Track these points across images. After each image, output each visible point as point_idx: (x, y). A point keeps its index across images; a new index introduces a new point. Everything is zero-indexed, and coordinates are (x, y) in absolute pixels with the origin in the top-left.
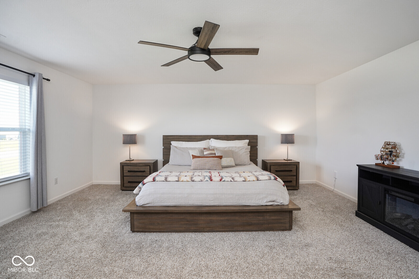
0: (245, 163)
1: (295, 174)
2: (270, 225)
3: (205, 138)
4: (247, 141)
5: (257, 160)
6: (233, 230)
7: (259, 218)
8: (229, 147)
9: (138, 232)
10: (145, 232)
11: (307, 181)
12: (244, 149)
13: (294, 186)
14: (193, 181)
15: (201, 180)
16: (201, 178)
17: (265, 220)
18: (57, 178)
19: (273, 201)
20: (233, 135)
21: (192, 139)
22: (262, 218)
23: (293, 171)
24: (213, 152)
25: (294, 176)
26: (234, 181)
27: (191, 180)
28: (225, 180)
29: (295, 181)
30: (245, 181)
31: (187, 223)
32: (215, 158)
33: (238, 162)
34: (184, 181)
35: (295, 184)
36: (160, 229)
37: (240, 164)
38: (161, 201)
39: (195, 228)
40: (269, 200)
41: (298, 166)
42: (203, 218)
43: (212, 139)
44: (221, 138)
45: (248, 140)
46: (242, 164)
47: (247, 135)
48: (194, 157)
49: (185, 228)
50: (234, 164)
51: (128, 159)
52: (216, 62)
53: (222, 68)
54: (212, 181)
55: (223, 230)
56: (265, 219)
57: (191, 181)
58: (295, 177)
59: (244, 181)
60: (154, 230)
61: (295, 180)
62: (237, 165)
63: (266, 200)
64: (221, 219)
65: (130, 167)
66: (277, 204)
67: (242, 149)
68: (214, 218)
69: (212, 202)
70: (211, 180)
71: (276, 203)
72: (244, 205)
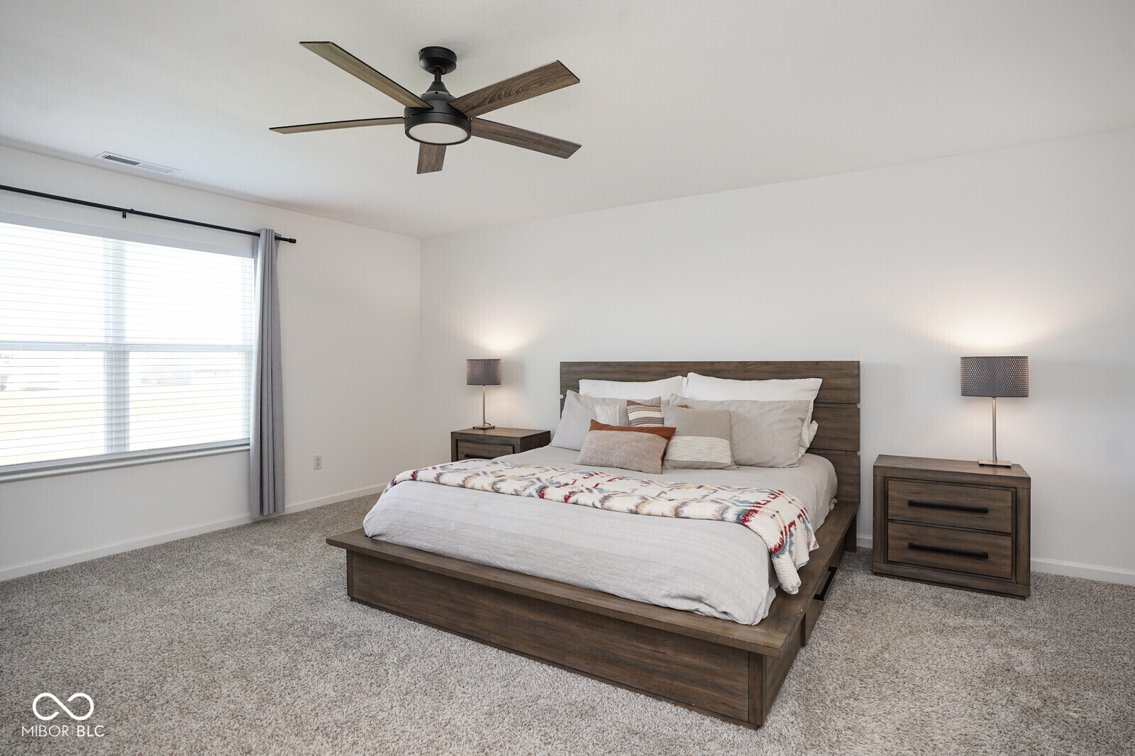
0: (774, 458)
1: (1008, 528)
2: (675, 683)
3: (673, 372)
4: (815, 383)
5: (859, 453)
6: (561, 662)
7: (640, 645)
8: (731, 403)
9: (360, 602)
10: (372, 606)
11: (1065, 563)
12: (781, 411)
13: (1000, 579)
14: (497, 491)
15: (516, 491)
16: (518, 485)
17: (659, 659)
18: (321, 456)
19: (699, 600)
20: (767, 363)
21: (636, 373)
22: (649, 647)
23: (991, 514)
24: (656, 415)
25: (1006, 534)
26: (603, 509)
27: (493, 488)
28: (577, 501)
29: (1005, 556)
30: (636, 513)
31: (452, 605)
32: (646, 434)
33: (744, 455)
34: (475, 487)
35: (1009, 569)
36: (398, 607)
37: (756, 461)
38: (404, 533)
39: (470, 627)
40: (674, 592)
41: (1021, 493)
42: (486, 603)
43: (691, 375)
44: (722, 371)
45: (820, 381)
46: (762, 460)
47: (818, 363)
48: (596, 426)
49: (447, 618)
50: (727, 460)
51: (480, 424)
52: (534, 134)
53: (581, 146)
54: (543, 498)
55: (537, 655)
56: (661, 656)
57: (491, 490)
58: (1007, 542)
59: (631, 512)
60: (387, 605)
61: (1009, 553)
62: (738, 464)
63: (667, 589)
64: (532, 617)
65: (470, 445)
66: (708, 614)
67: (771, 410)
68: (514, 610)
69: (513, 559)
70: (542, 496)
71: (704, 609)
72: (602, 590)
